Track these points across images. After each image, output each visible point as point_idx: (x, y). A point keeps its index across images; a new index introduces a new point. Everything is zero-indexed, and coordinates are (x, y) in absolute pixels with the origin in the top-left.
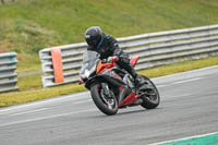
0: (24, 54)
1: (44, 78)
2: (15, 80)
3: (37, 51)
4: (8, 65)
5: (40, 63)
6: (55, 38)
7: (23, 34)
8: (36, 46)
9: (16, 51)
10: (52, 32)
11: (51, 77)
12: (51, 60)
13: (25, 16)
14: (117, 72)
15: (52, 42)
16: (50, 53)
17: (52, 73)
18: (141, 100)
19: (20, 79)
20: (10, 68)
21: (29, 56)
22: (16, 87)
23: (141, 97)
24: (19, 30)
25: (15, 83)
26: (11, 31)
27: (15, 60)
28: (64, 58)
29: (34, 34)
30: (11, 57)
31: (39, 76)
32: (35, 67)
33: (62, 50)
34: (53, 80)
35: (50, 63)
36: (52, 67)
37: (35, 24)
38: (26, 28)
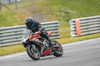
0: (62, 22)
1: (72, 33)
2: (58, 34)
3: (68, 21)
4: (55, 27)
5: (70, 26)
6: (77, 14)
7: (62, 13)
8: (68, 18)
9: (59, 21)
10: (75, 12)
11: (75, 32)
12: (75, 25)
13: (63, 5)
14: (40, 39)
15: (75, 16)
16: (74, 22)
17: (75, 31)
18: (53, 53)
19: (61, 33)
20: (56, 28)
21: (65, 23)
22: (59, 37)
23: (53, 51)
24: (60, 11)
25: (58, 35)
26: (56, 11)
27: (58, 25)
28: (81, 24)
29: (67, 13)
30: (56, 23)
31: (69, 32)
32: (68, 28)
33: (80, 20)
34: (76, 34)
35: (74, 26)
36: (75, 28)
37: (68, 8)
38: (64, 10)
